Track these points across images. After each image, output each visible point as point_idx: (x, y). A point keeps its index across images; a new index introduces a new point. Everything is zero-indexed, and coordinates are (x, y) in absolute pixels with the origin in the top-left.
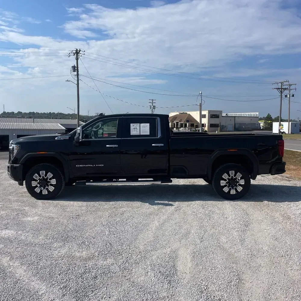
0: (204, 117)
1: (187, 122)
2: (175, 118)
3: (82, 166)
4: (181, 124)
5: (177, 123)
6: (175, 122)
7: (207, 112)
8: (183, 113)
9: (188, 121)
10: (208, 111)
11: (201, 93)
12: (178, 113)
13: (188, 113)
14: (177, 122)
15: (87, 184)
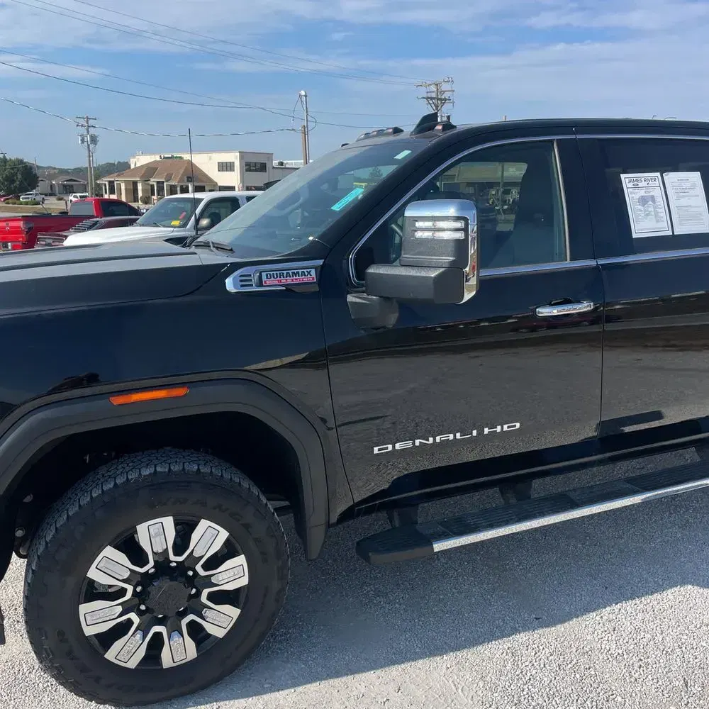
0: (229, 168)
1: (188, 181)
2: (150, 170)
3: (408, 444)
4: (171, 186)
5: (160, 184)
6: (153, 181)
7: (237, 157)
8: (172, 157)
9: (190, 179)
10: (238, 154)
11: (306, 96)
12: (158, 158)
13: (186, 157)
14: (158, 183)
15: (438, 547)
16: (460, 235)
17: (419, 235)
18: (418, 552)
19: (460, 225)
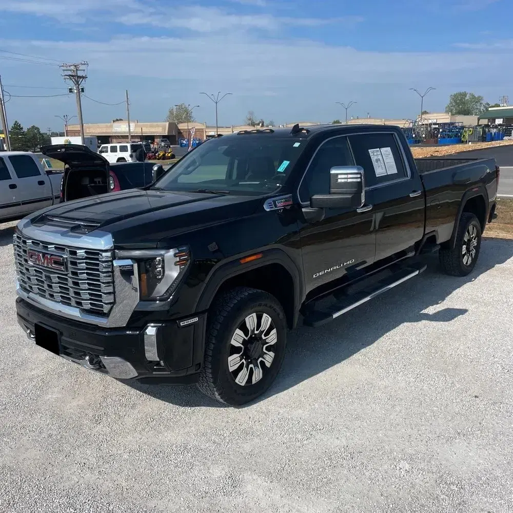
3: (323, 273)
15: (335, 316)
16: (359, 180)
17: (339, 181)
18: (329, 319)
19: (359, 176)
